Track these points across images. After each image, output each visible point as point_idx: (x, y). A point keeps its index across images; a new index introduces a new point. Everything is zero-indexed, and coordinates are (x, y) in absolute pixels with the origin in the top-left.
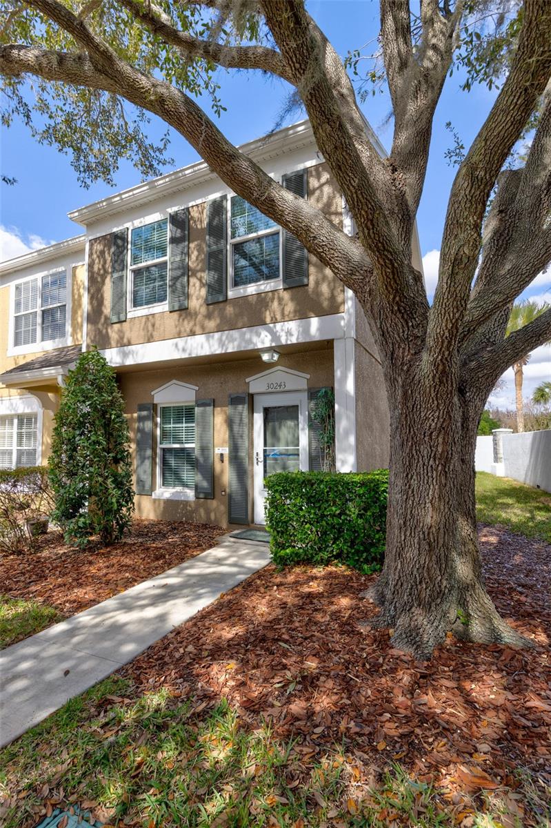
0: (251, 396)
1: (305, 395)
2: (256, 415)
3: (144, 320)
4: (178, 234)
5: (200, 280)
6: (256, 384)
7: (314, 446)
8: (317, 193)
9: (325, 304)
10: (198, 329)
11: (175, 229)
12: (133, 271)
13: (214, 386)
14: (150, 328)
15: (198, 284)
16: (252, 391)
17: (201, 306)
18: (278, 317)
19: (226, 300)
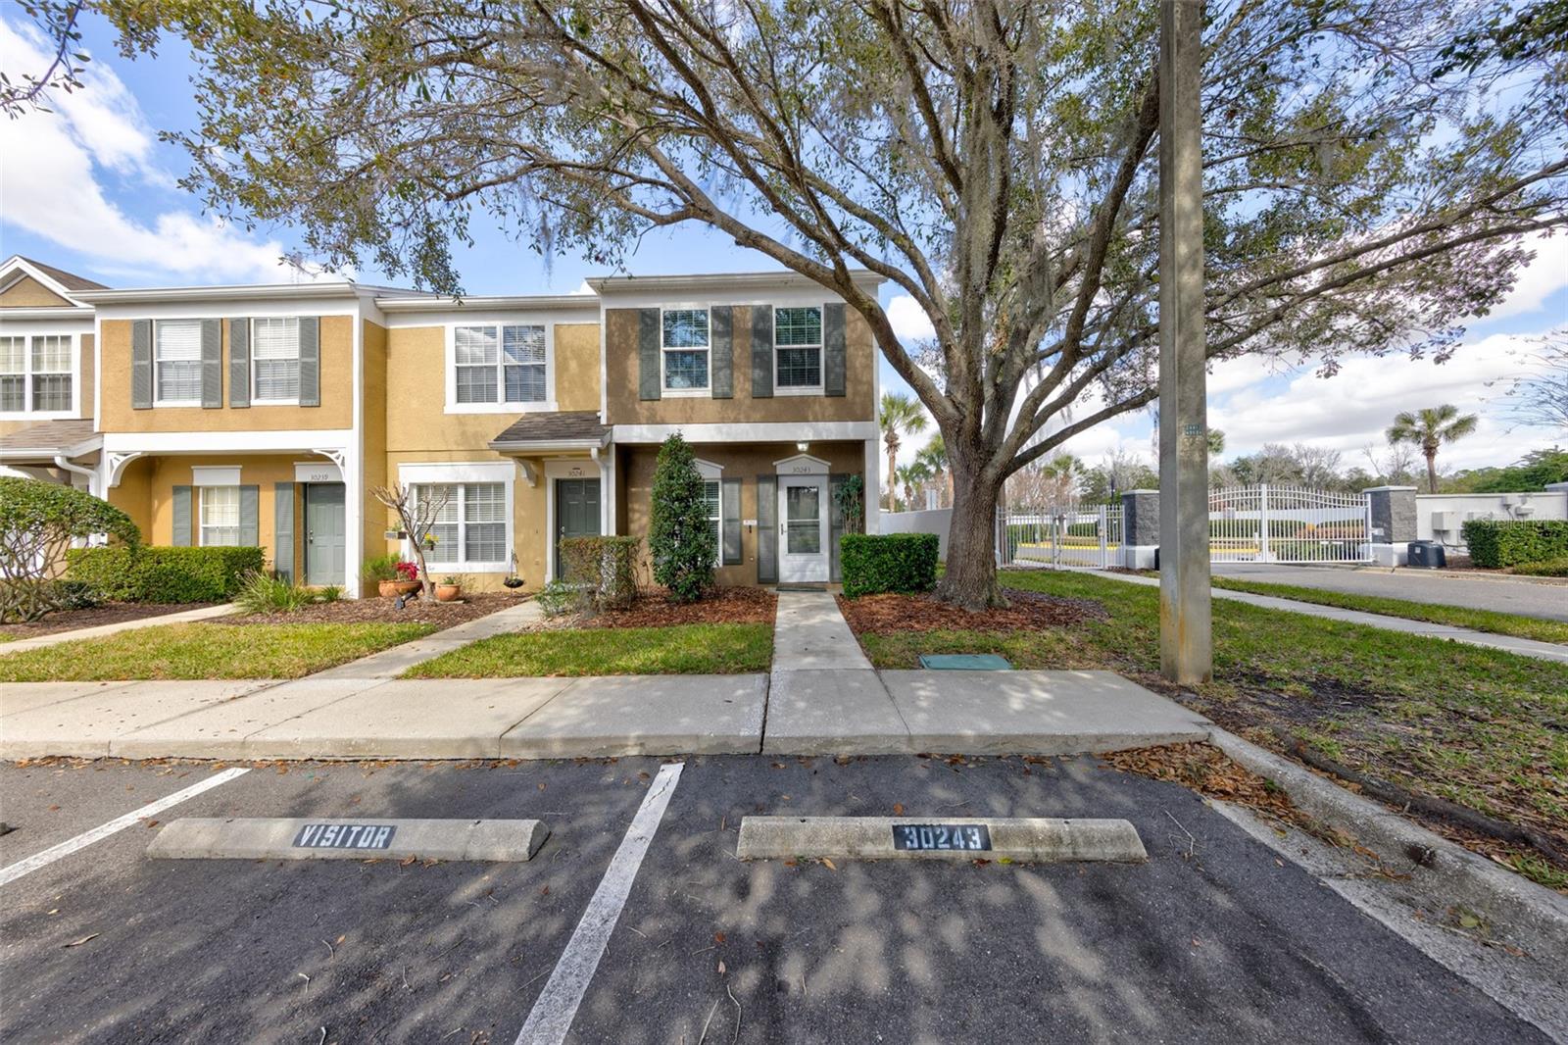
0: (777, 476)
1: (826, 479)
2: (780, 493)
3: (681, 402)
4: (721, 328)
5: (745, 374)
6: (783, 467)
7: (834, 517)
8: (852, 325)
9: (859, 412)
10: (742, 416)
11: (716, 323)
12: (667, 352)
13: (740, 467)
14: (689, 411)
15: (741, 379)
16: (778, 472)
17: (745, 397)
18: (820, 417)
19: (772, 397)
